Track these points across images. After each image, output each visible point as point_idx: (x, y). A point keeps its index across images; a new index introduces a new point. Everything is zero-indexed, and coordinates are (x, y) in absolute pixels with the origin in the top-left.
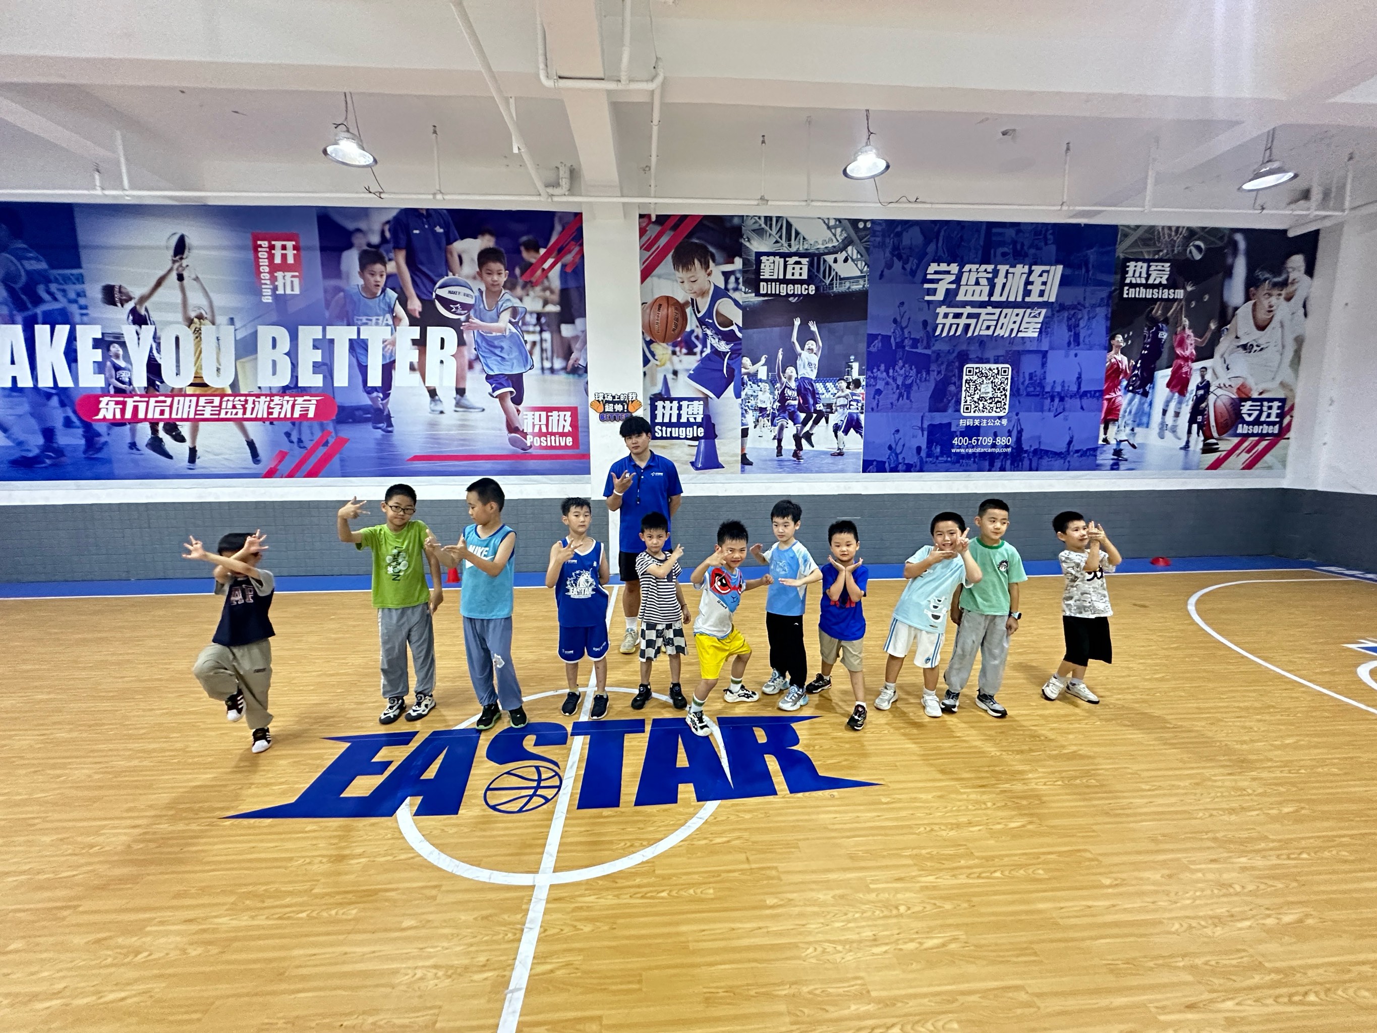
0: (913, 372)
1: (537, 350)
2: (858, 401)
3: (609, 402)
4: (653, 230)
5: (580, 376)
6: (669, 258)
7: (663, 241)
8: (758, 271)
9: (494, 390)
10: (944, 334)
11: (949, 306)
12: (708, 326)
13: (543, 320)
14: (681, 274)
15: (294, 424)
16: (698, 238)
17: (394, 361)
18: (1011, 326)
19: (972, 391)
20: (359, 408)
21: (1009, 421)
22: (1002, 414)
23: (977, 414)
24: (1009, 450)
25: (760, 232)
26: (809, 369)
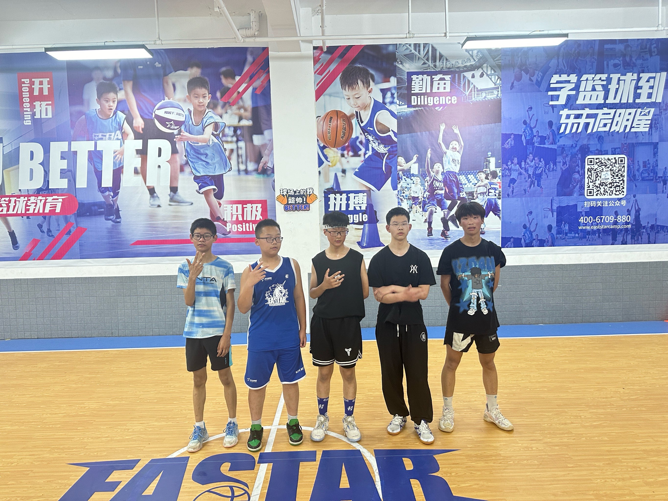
0: (542, 164)
1: (234, 156)
2: (495, 189)
3: (292, 196)
4: (325, 57)
5: (268, 175)
6: (338, 79)
7: (332, 67)
8: (409, 87)
9: (200, 188)
10: (568, 132)
11: (570, 109)
12: (369, 133)
13: (239, 132)
14: (347, 92)
15: (45, 218)
16: (361, 63)
17: (122, 167)
18: (625, 123)
19: (593, 178)
20: (95, 204)
21: (628, 202)
22: (621, 196)
23: (599, 197)
24: (629, 226)
25: (410, 57)
26: (453, 165)
